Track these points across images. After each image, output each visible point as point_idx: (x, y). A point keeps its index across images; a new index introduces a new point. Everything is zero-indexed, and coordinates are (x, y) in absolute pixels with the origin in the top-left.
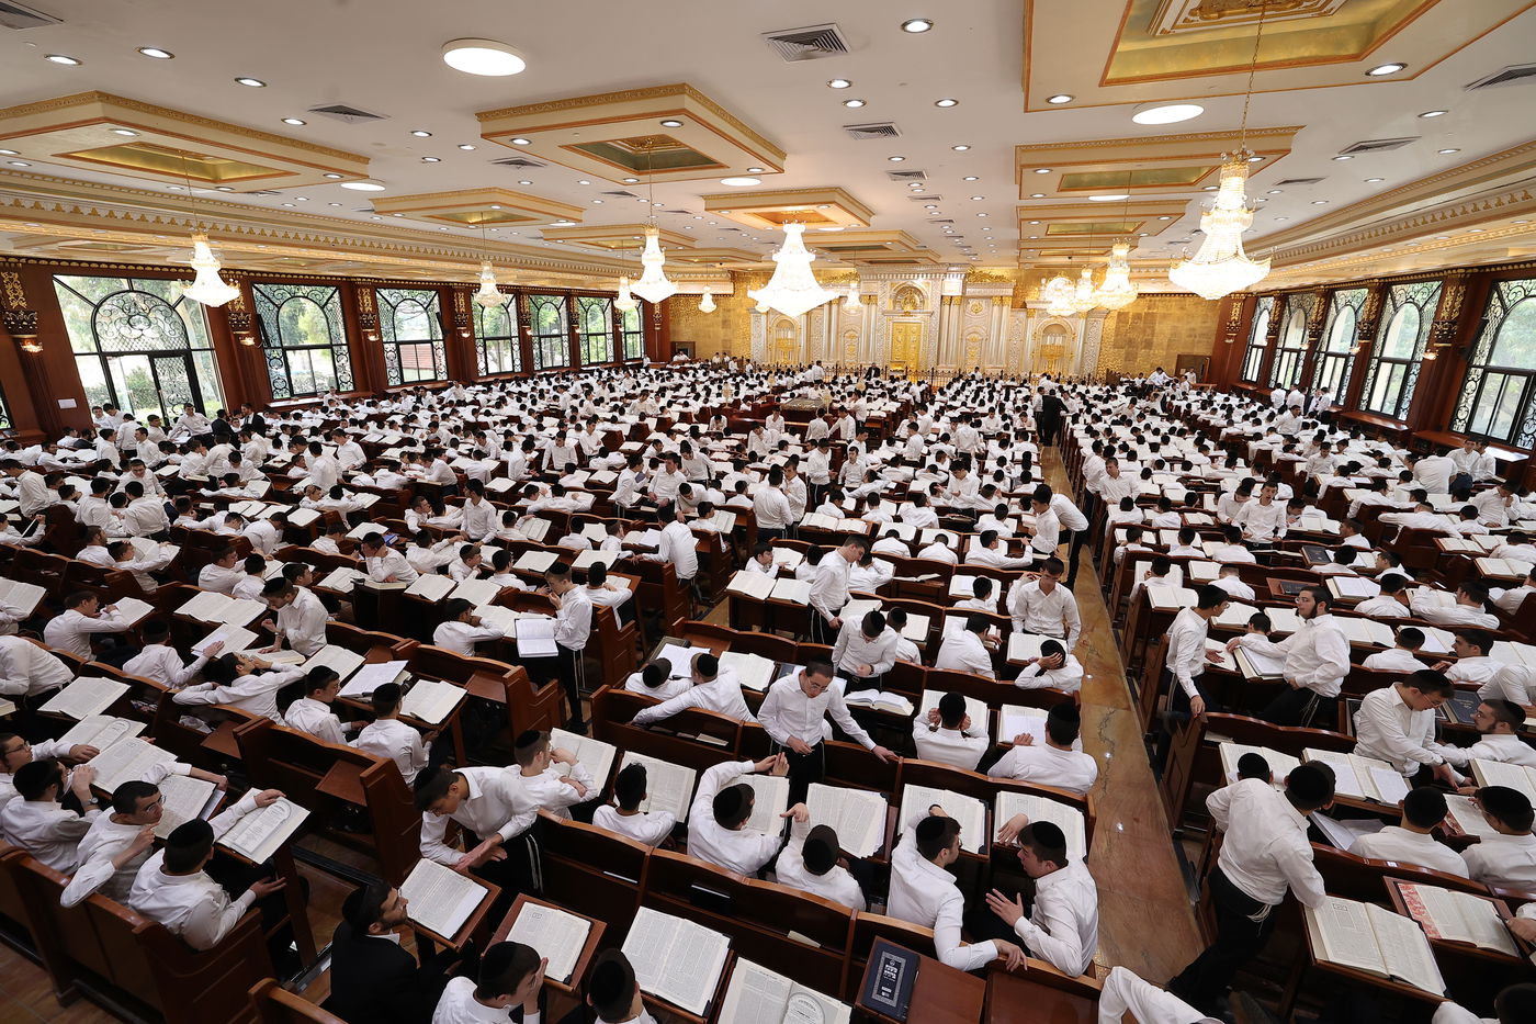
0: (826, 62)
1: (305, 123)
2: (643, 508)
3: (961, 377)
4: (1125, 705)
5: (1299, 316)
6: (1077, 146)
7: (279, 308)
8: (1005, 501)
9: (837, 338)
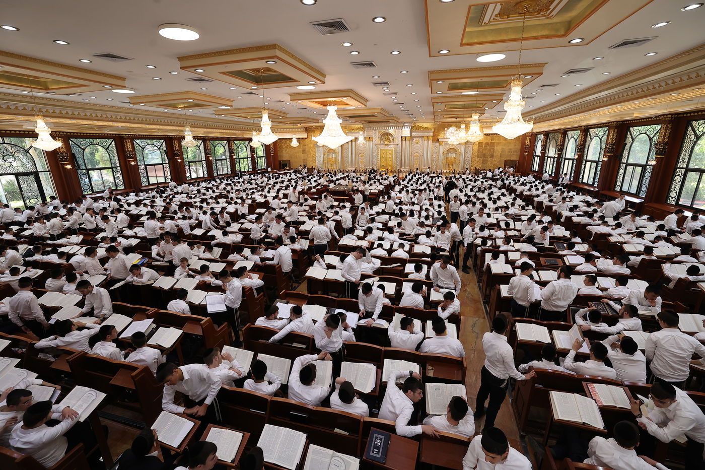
0: (339, 35)
1: (91, 62)
2: (266, 240)
3: (411, 173)
4: (483, 316)
5: (553, 142)
6: (454, 71)
7: (84, 150)
8: (430, 229)
9: (355, 156)
